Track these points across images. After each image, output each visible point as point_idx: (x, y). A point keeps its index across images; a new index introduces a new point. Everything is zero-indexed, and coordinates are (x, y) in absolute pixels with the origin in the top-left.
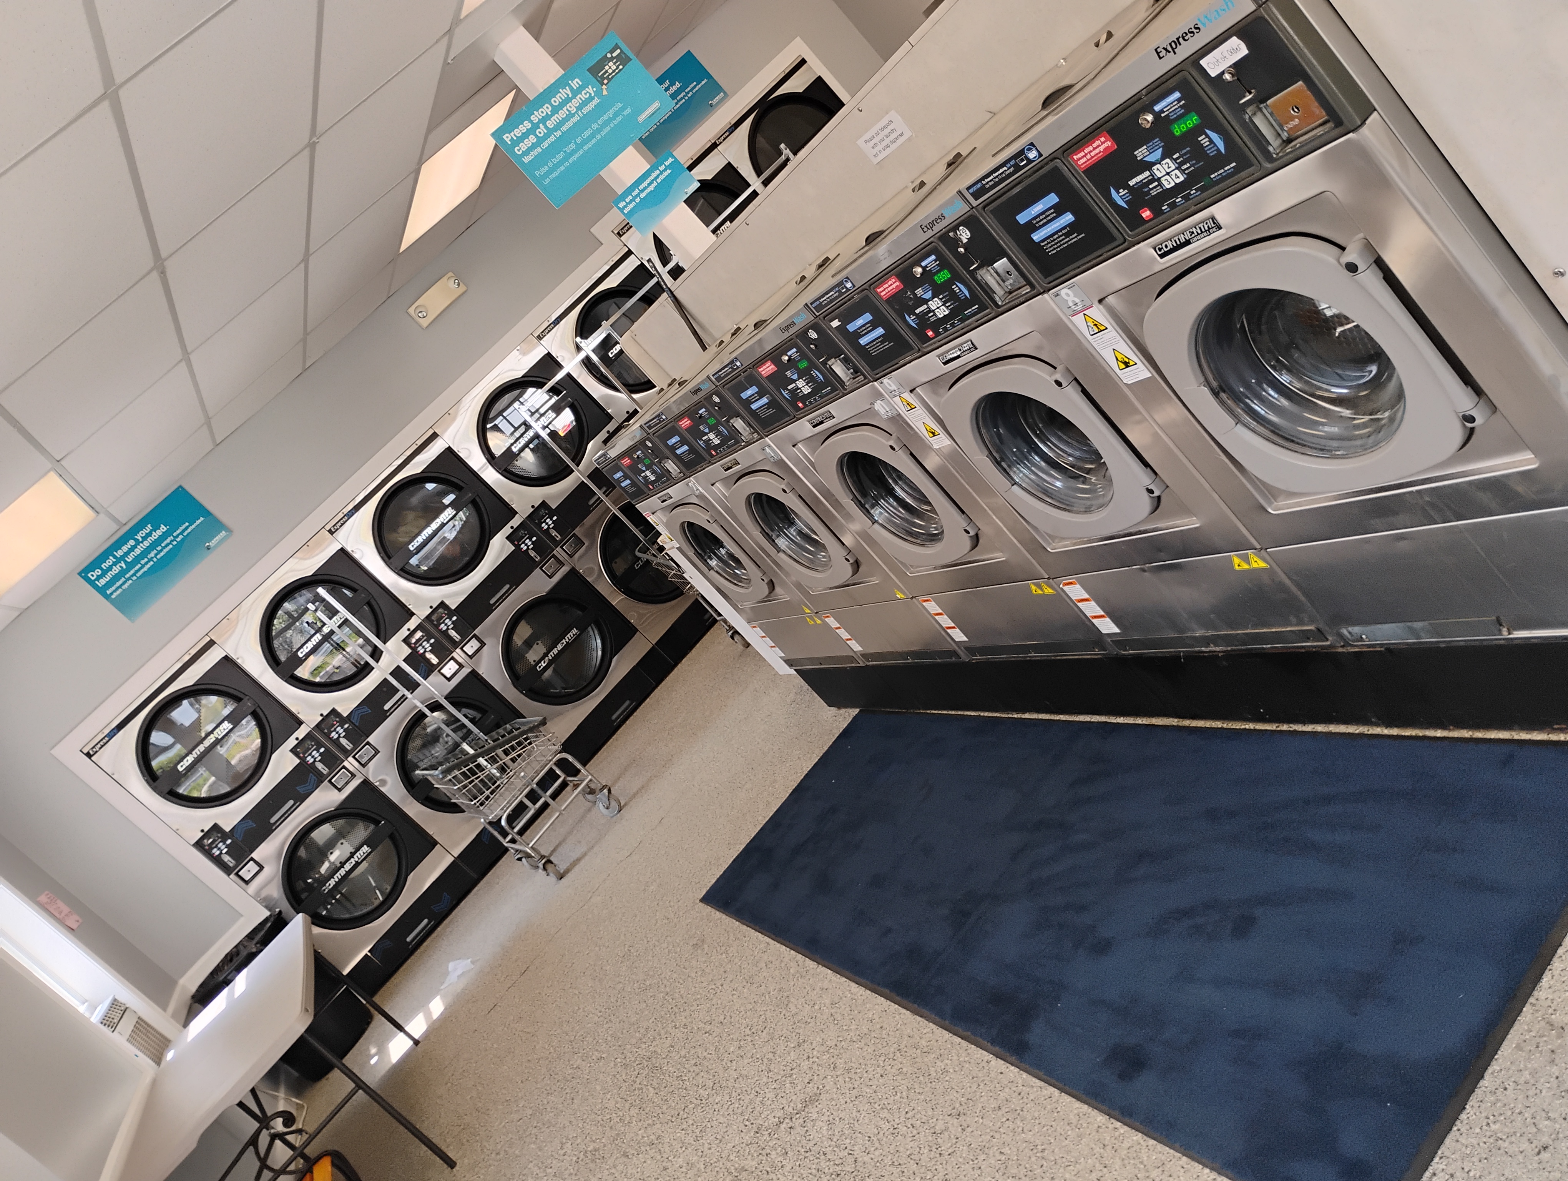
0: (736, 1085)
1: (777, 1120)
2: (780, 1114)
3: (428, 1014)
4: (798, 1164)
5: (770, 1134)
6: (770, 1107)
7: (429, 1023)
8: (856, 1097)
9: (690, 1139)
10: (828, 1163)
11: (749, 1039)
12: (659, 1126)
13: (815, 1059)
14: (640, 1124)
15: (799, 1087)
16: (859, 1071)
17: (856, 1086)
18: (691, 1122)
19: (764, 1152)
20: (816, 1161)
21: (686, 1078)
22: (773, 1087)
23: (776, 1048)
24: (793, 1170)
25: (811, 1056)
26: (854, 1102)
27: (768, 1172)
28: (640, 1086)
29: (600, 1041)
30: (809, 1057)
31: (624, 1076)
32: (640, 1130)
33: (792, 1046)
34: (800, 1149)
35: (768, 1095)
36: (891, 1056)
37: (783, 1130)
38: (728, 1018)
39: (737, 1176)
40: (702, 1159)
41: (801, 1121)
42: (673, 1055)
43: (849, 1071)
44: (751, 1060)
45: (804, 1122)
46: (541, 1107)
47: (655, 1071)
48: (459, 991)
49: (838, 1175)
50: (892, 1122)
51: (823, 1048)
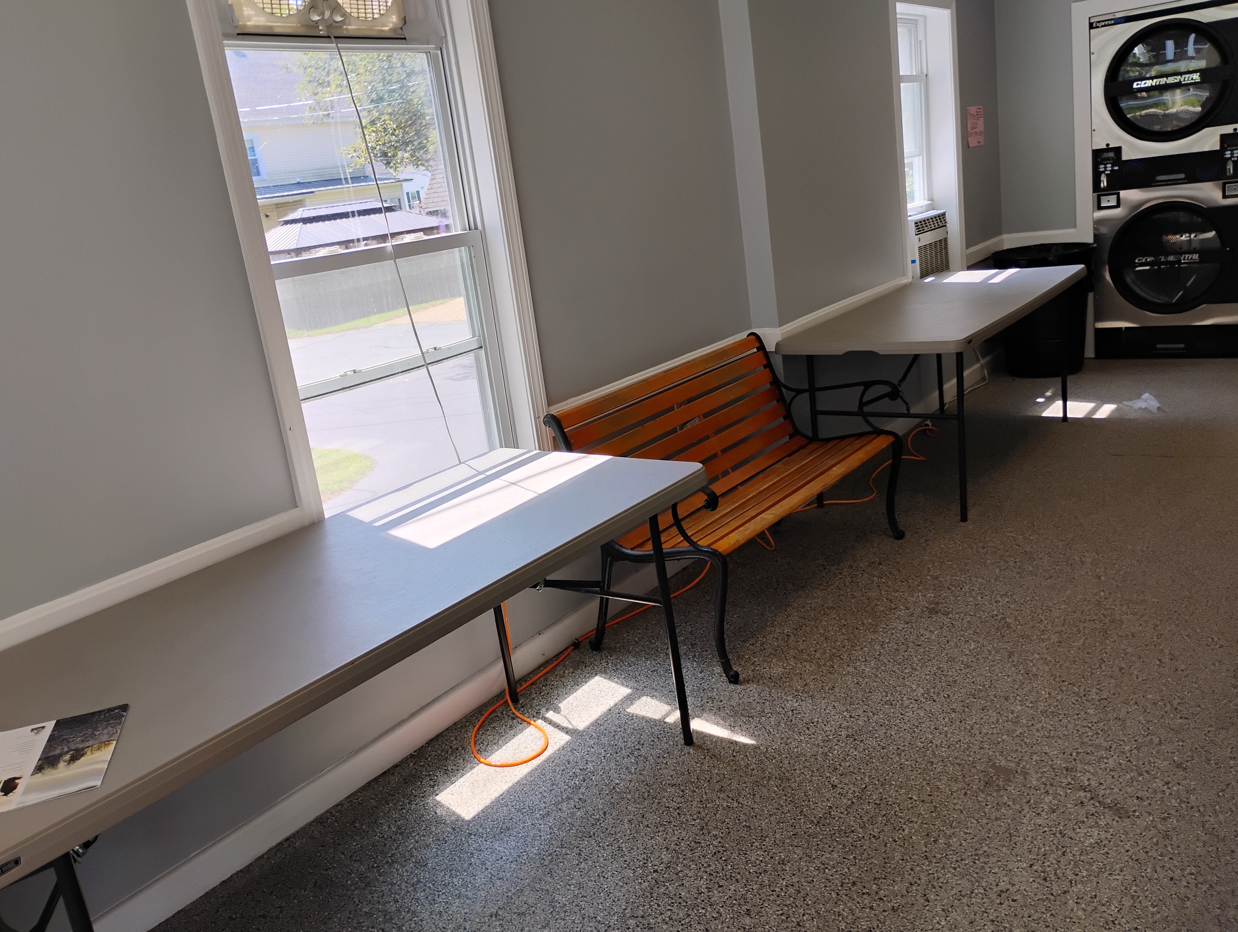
0: (1111, 722)
1: (1086, 783)
2: (1094, 783)
3: (1094, 410)
4: (1046, 829)
5: (1069, 784)
6: (1098, 770)
7: (1088, 416)
8: (1137, 860)
9: (1041, 706)
10: (1054, 862)
11: (1168, 708)
12: (1047, 669)
13: (1168, 792)
14: (1044, 651)
15: (1129, 790)
16: (1169, 849)
17: (1150, 854)
18: (1059, 698)
19: (1048, 787)
20: (1054, 847)
21: (1104, 668)
22: (1121, 761)
23: (1166, 743)
24: (1038, 827)
25: (1170, 785)
26: (1130, 860)
27: (1029, 801)
28: (1081, 629)
29: (1116, 566)
30: (1168, 783)
31: (1087, 608)
32: (1039, 654)
33: (1175, 758)
34: (1062, 824)
35: (1111, 761)
36: (1201, 879)
37: (1078, 795)
38: (1185, 673)
39: (1017, 772)
40: (1025, 729)
41: (1093, 810)
42: (1125, 641)
43: (1167, 836)
44: (1144, 722)
45: (1093, 815)
46: (1035, 556)
47: (1101, 634)
48: (1127, 417)
49: (1045, 879)
50: (1120, 916)
51: (1184, 794)
